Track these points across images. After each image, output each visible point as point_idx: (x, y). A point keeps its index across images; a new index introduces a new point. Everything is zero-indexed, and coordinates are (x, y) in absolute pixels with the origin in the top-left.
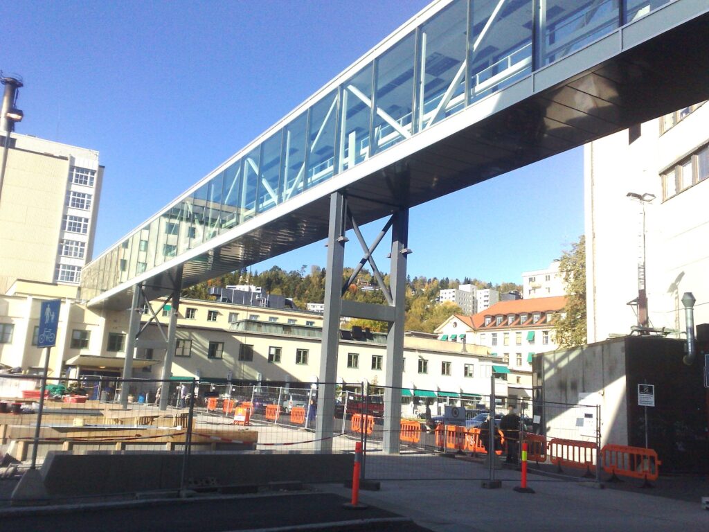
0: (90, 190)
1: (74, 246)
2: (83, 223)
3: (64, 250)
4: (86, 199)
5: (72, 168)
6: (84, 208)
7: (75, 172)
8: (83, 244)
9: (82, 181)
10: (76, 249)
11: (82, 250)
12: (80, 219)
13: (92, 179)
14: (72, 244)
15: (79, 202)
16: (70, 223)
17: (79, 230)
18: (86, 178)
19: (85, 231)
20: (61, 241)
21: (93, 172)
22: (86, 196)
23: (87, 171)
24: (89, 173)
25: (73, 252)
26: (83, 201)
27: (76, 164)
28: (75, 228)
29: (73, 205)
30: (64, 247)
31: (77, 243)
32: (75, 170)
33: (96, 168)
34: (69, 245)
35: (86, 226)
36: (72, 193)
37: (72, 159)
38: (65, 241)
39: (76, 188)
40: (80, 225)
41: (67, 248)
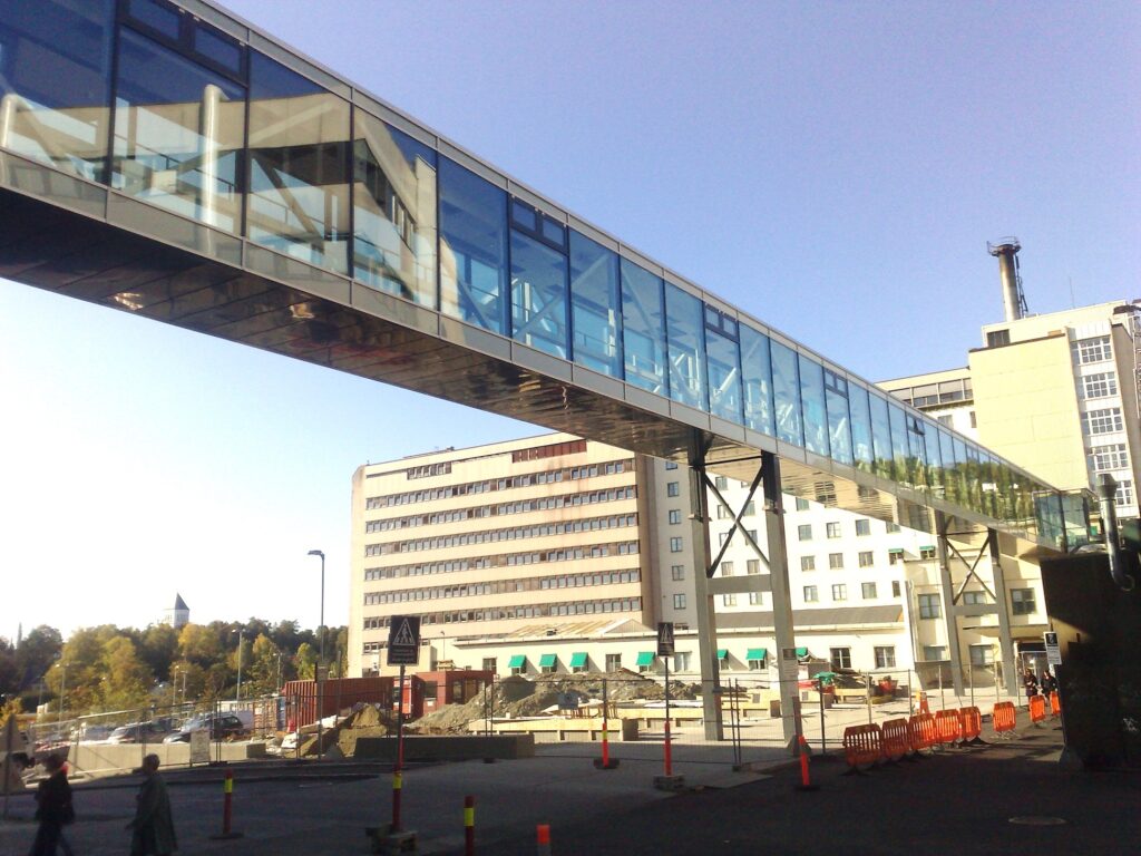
0: (1108, 366)
1: (1110, 453)
2: (1112, 416)
3: (1096, 463)
4: (1107, 381)
5: (1073, 345)
6: (1109, 395)
7: (1080, 349)
8: (1122, 447)
9: (1094, 357)
10: (1114, 457)
11: (1123, 456)
12: (1107, 412)
13: (1107, 349)
14: (1106, 451)
15: (1097, 387)
16: (1094, 423)
17: (1110, 429)
18: (1098, 350)
19: (1119, 427)
20: (1088, 451)
21: (1106, 339)
22: (1106, 376)
23: (1096, 340)
24: (1102, 342)
25: (1111, 461)
26: (1104, 385)
27: (1079, 337)
28: (1104, 426)
29: (1090, 395)
30: (1095, 458)
31: (1113, 447)
32: (1079, 346)
33: (1108, 331)
34: (1103, 454)
35: (1117, 420)
36: (1084, 379)
37: (1070, 332)
38: (1094, 450)
39: (1088, 369)
40: (1109, 420)
41: (1100, 459)
